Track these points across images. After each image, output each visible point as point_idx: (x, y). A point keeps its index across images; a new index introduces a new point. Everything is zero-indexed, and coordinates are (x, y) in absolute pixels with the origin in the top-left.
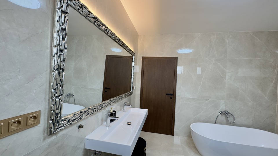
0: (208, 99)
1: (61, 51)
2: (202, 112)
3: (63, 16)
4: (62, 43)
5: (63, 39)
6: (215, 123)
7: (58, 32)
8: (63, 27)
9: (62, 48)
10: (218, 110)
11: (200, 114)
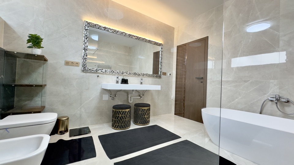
0: (248, 80)
1: (86, 43)
2: (240, 97)
3: (86, 31)
4: (86, 40)
5: (86, 39)
6: (261, 113)
7: (84, 37)
8: (86, 35)
9: (86, 42)
10: (266, 94)
11: (236, 100)
